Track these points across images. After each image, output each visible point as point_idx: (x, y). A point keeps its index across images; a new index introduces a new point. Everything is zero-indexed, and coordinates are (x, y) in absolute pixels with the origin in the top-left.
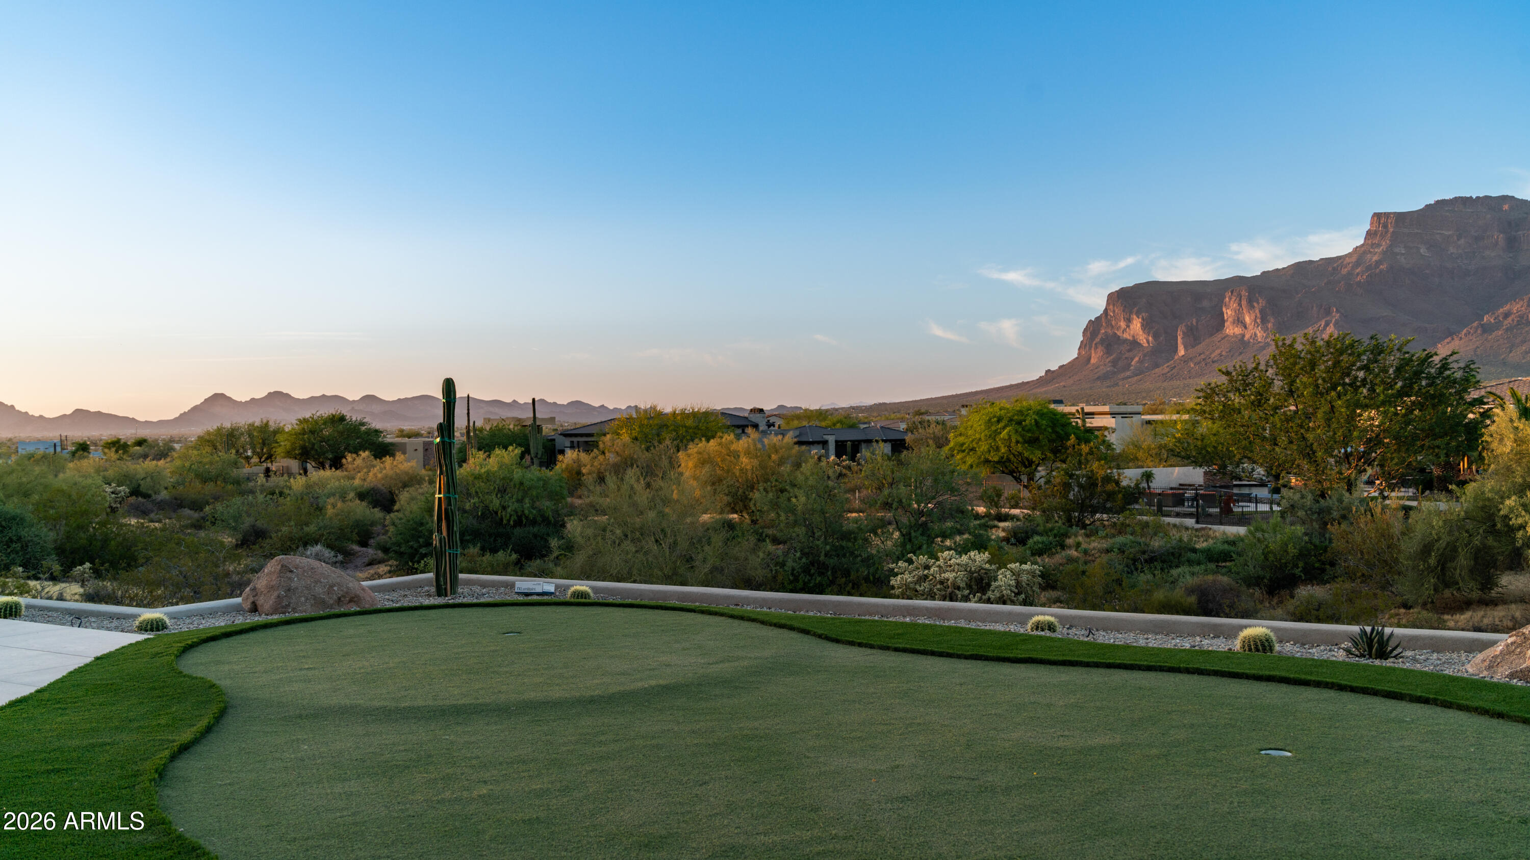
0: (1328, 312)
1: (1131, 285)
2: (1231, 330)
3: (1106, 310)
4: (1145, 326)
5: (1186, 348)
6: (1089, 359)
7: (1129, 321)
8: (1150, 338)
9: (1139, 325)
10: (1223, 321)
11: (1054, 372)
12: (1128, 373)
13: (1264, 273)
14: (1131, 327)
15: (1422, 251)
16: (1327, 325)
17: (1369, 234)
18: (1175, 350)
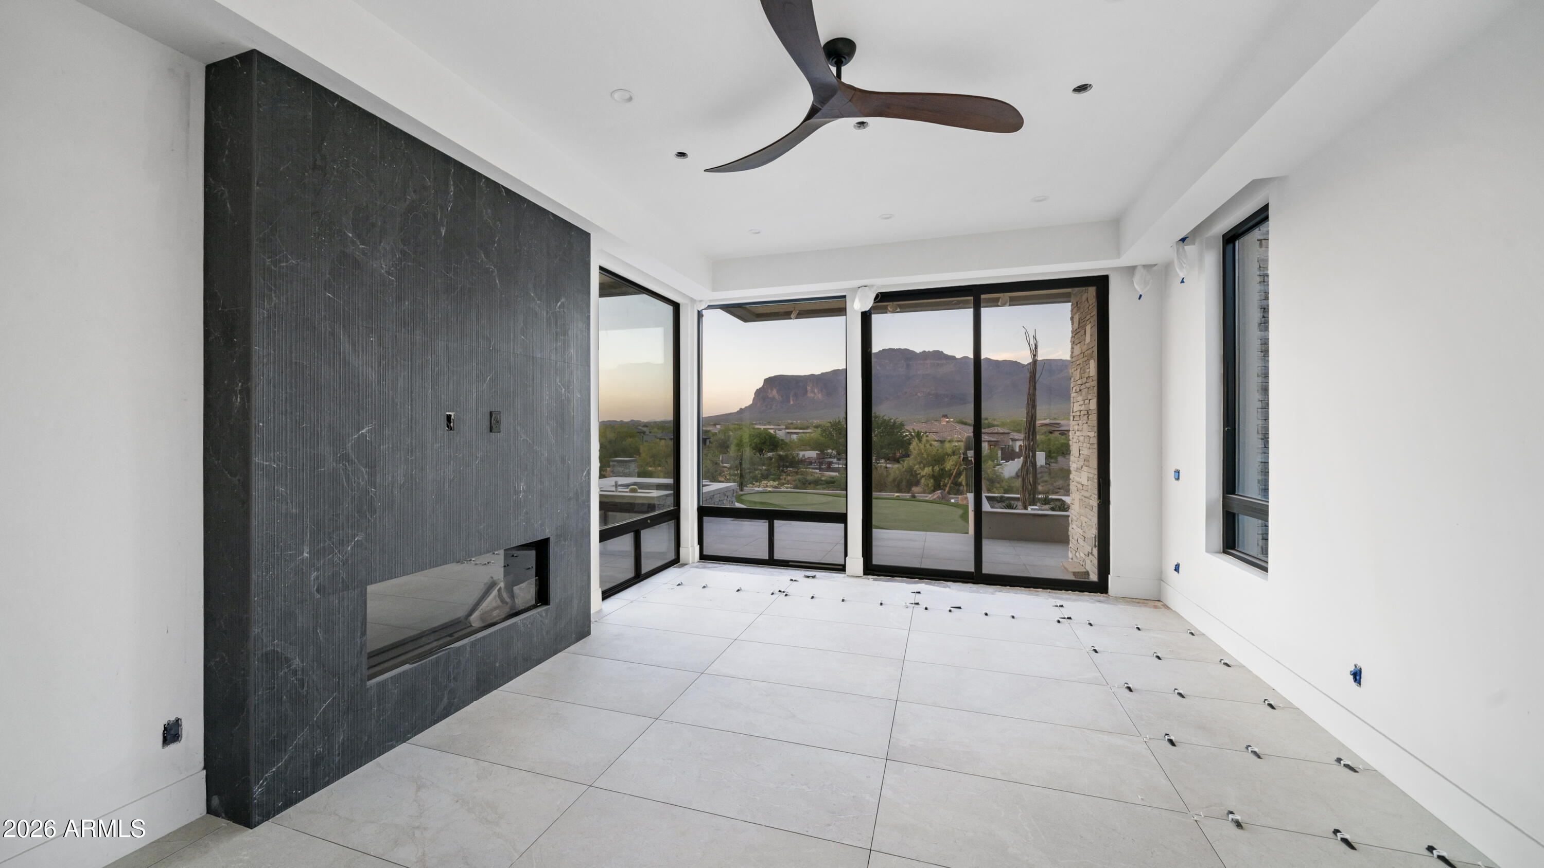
1: (773, 376)
2: (810, 395)
3: (763, 386)
4: (777, 392)
5: (793, 401)
6: (756, 404)
7: (772, 390)
8: (780, 397)
9: (775, 392)
10: (806, 392)
11: (743, 409)
12: (772, 410)
14: (773, 392)
18: (790, 402)
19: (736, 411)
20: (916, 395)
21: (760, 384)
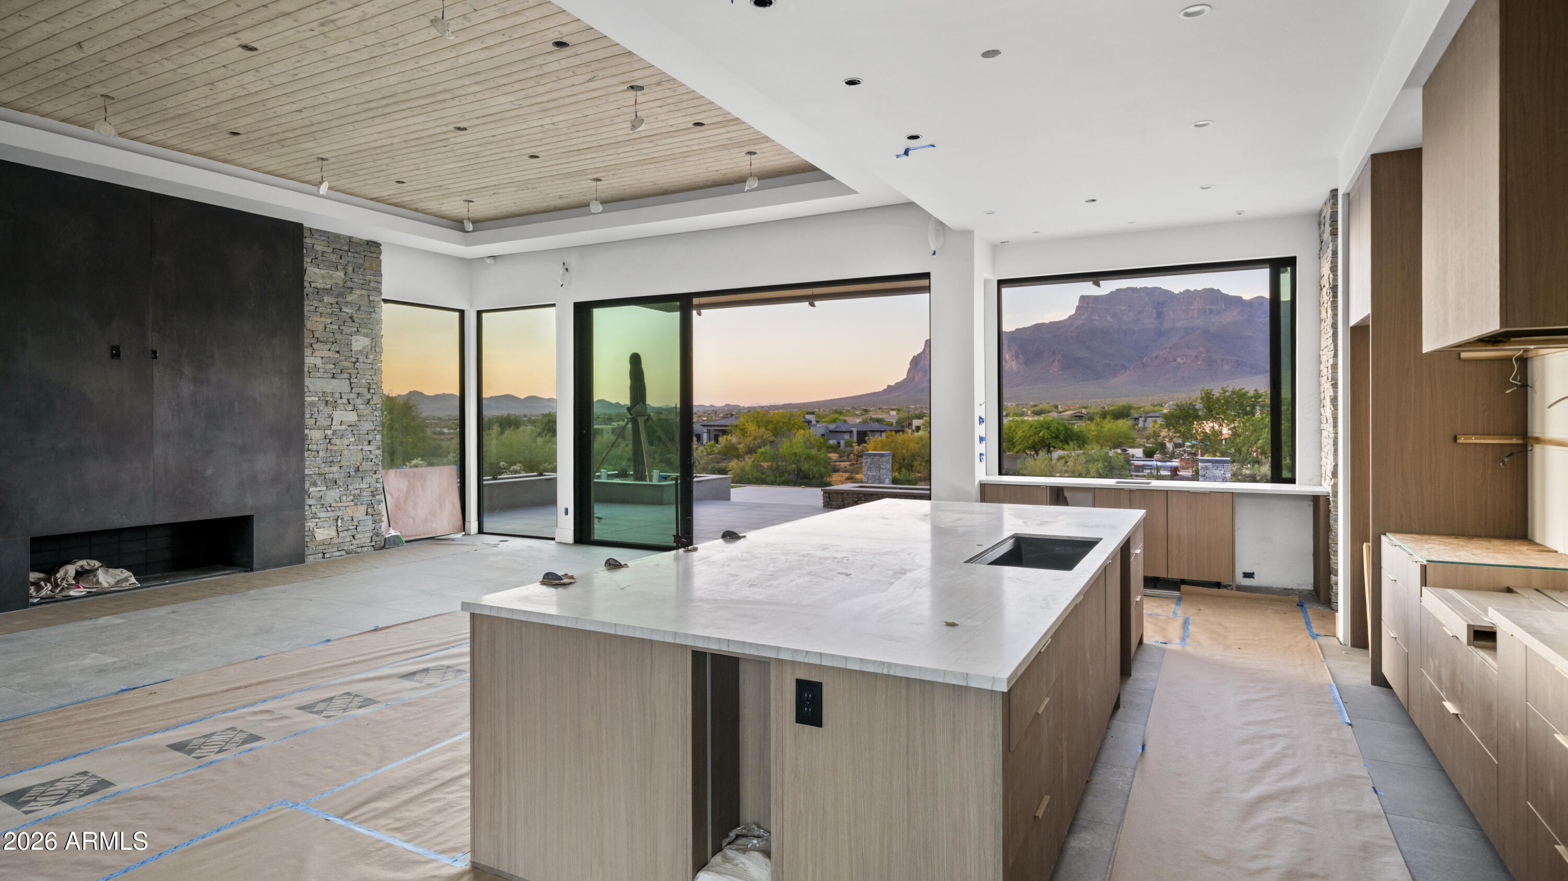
0: (1054, 353)
3: (924, 350)
6: (913, 379)
11: (892, 386)
13: (1017, 330)
15: (1108, 318)
16: (1053, 361)
17: (1078, 308)
19: (881, 389)
20: (1175, 361)
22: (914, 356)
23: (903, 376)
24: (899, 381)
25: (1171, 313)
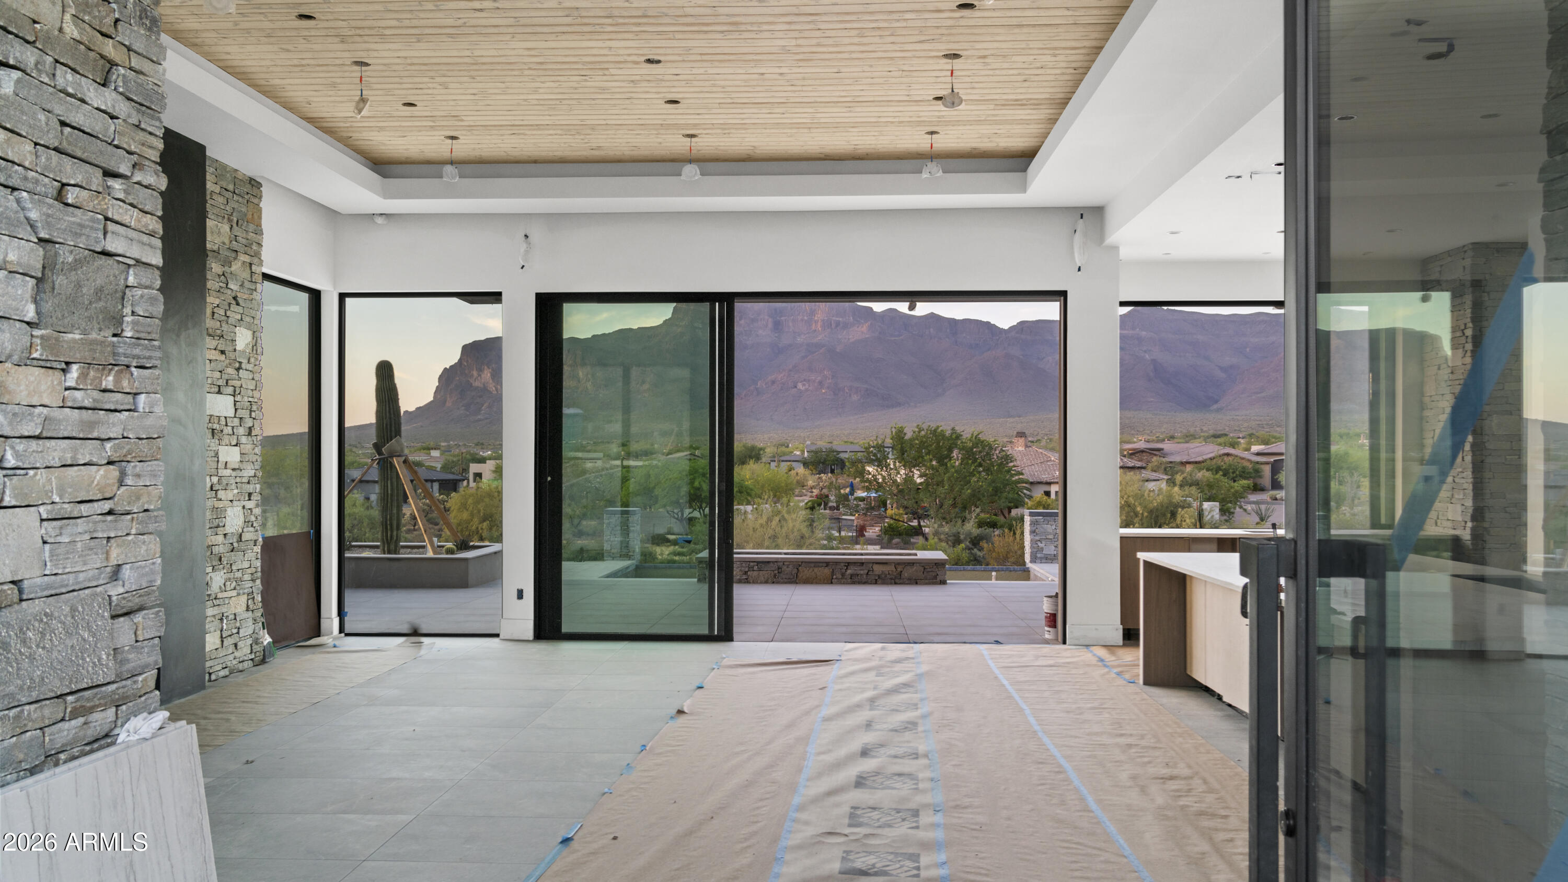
1: (483, 338)
3: (460, 360)
4: (495, 376)
6: (445, 402)
7: (480, 370)
9: (489, 375)
12: (478, 417)
14: (483, 376)
20: (796, 387)
21: (453, 357)
22: (446, 369)
23: (430, 398)
24: (422, 405)
25: (791, 324)
